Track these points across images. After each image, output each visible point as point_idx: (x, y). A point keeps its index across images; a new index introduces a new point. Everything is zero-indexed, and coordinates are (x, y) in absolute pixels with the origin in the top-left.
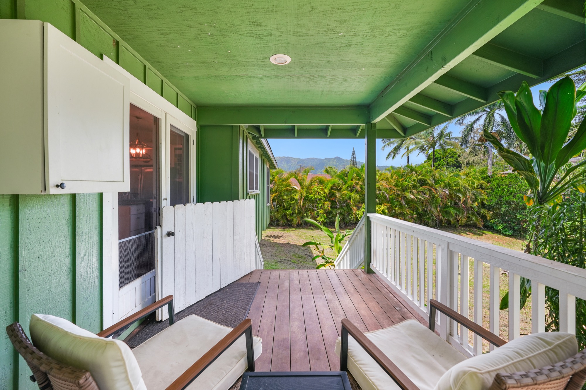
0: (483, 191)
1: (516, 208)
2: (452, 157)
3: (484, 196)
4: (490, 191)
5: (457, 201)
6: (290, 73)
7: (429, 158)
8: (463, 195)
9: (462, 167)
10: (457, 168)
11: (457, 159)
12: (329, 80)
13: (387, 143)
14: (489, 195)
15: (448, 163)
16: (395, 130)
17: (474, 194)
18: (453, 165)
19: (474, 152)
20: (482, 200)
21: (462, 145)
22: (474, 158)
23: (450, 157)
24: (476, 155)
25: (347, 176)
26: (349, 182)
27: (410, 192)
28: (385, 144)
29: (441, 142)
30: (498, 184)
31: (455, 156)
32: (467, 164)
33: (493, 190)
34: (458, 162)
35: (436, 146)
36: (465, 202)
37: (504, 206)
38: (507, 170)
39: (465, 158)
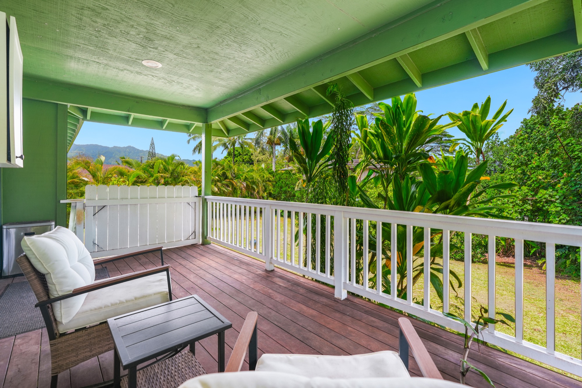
0: (270, 183)
1: (290, 196)
2: (247, 154)
3: (271, 188)
4: (275, 183)
5: (252, 192)
6: (153, 74)
7: (229, 154)
8: (257, 187)
9: (254, 164)
10: (250, 164)
11: (250, 156)
12: (184, 86)
13: (192, 136)
14: (274, 187)
15: (243, 160)
16: (221, 130)
17: (264, 186)
18: (248, 162)
19: (263, 152)
20: (270, 190)
21: (255, 146)
22: (263, 157)
23: (245, 155)
24: (264, 154)
25: (153, 168)
26: (155, 175)
27: (215, 185)
28: (190, 138)
29: (240, 141)
30: (279, 178)
31: (249, 154)
32: (258, 161)
33: (276, 183)
34: (251, 159)
35: (236, 144)
36: (258, 192)
37: (283, 195)
38: (284, 168)
39: (256, 157)
